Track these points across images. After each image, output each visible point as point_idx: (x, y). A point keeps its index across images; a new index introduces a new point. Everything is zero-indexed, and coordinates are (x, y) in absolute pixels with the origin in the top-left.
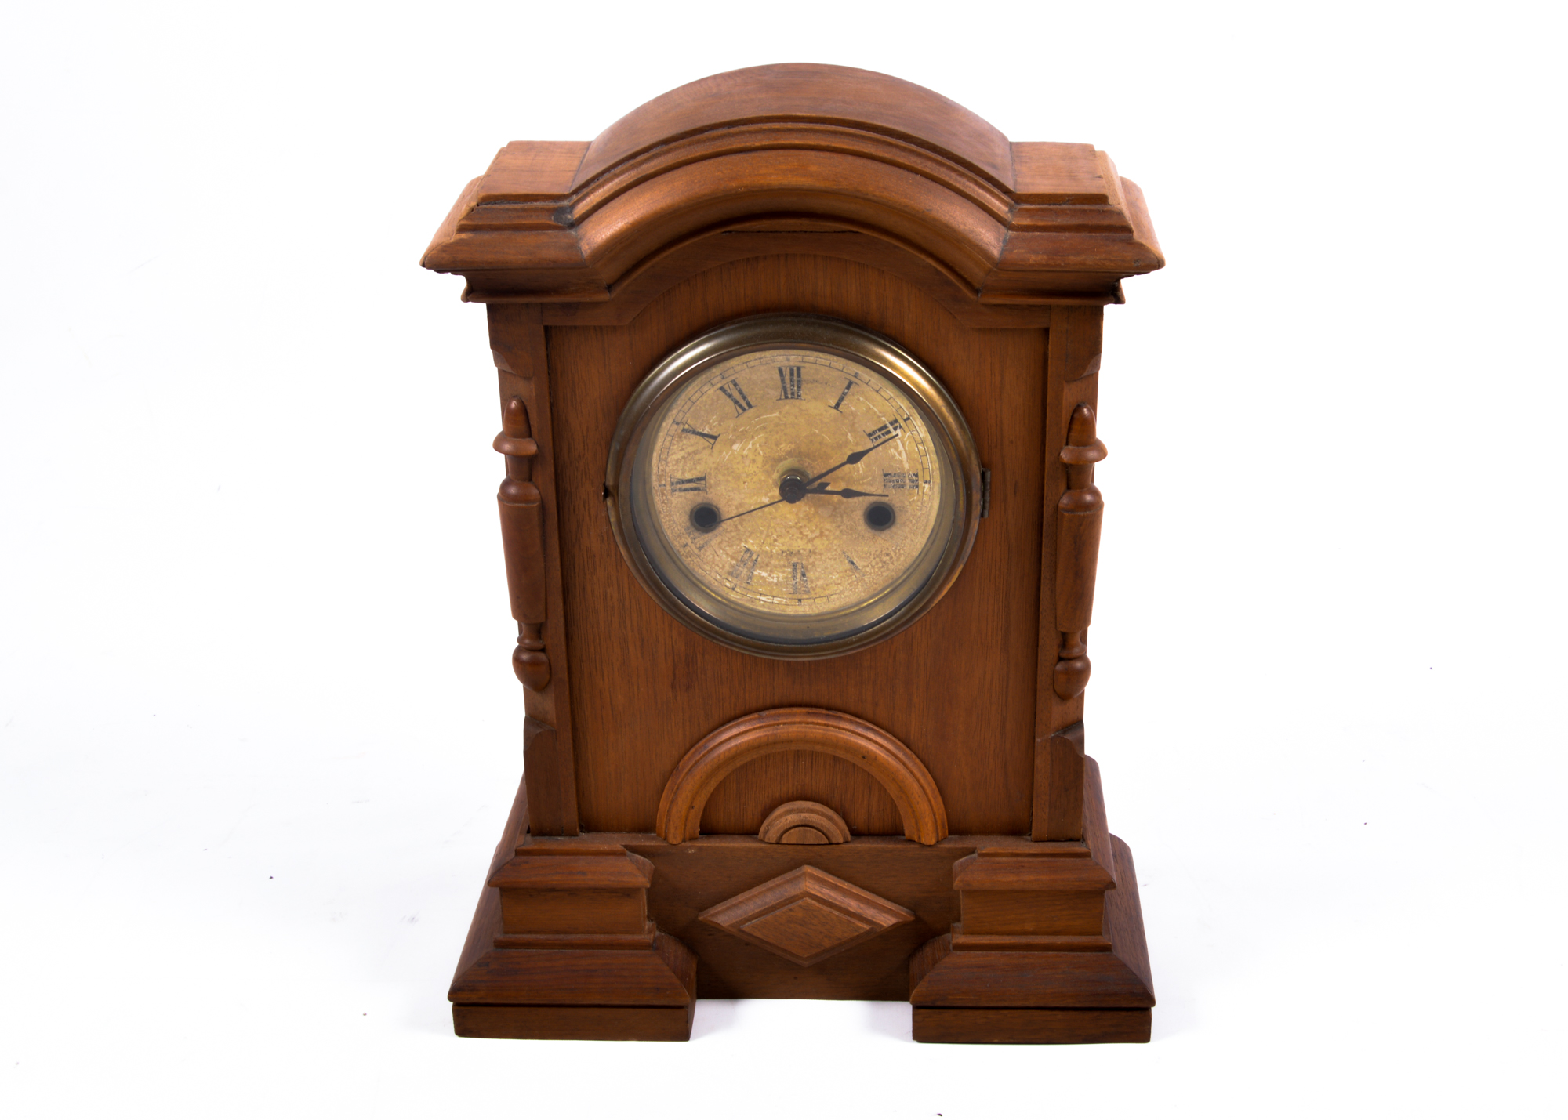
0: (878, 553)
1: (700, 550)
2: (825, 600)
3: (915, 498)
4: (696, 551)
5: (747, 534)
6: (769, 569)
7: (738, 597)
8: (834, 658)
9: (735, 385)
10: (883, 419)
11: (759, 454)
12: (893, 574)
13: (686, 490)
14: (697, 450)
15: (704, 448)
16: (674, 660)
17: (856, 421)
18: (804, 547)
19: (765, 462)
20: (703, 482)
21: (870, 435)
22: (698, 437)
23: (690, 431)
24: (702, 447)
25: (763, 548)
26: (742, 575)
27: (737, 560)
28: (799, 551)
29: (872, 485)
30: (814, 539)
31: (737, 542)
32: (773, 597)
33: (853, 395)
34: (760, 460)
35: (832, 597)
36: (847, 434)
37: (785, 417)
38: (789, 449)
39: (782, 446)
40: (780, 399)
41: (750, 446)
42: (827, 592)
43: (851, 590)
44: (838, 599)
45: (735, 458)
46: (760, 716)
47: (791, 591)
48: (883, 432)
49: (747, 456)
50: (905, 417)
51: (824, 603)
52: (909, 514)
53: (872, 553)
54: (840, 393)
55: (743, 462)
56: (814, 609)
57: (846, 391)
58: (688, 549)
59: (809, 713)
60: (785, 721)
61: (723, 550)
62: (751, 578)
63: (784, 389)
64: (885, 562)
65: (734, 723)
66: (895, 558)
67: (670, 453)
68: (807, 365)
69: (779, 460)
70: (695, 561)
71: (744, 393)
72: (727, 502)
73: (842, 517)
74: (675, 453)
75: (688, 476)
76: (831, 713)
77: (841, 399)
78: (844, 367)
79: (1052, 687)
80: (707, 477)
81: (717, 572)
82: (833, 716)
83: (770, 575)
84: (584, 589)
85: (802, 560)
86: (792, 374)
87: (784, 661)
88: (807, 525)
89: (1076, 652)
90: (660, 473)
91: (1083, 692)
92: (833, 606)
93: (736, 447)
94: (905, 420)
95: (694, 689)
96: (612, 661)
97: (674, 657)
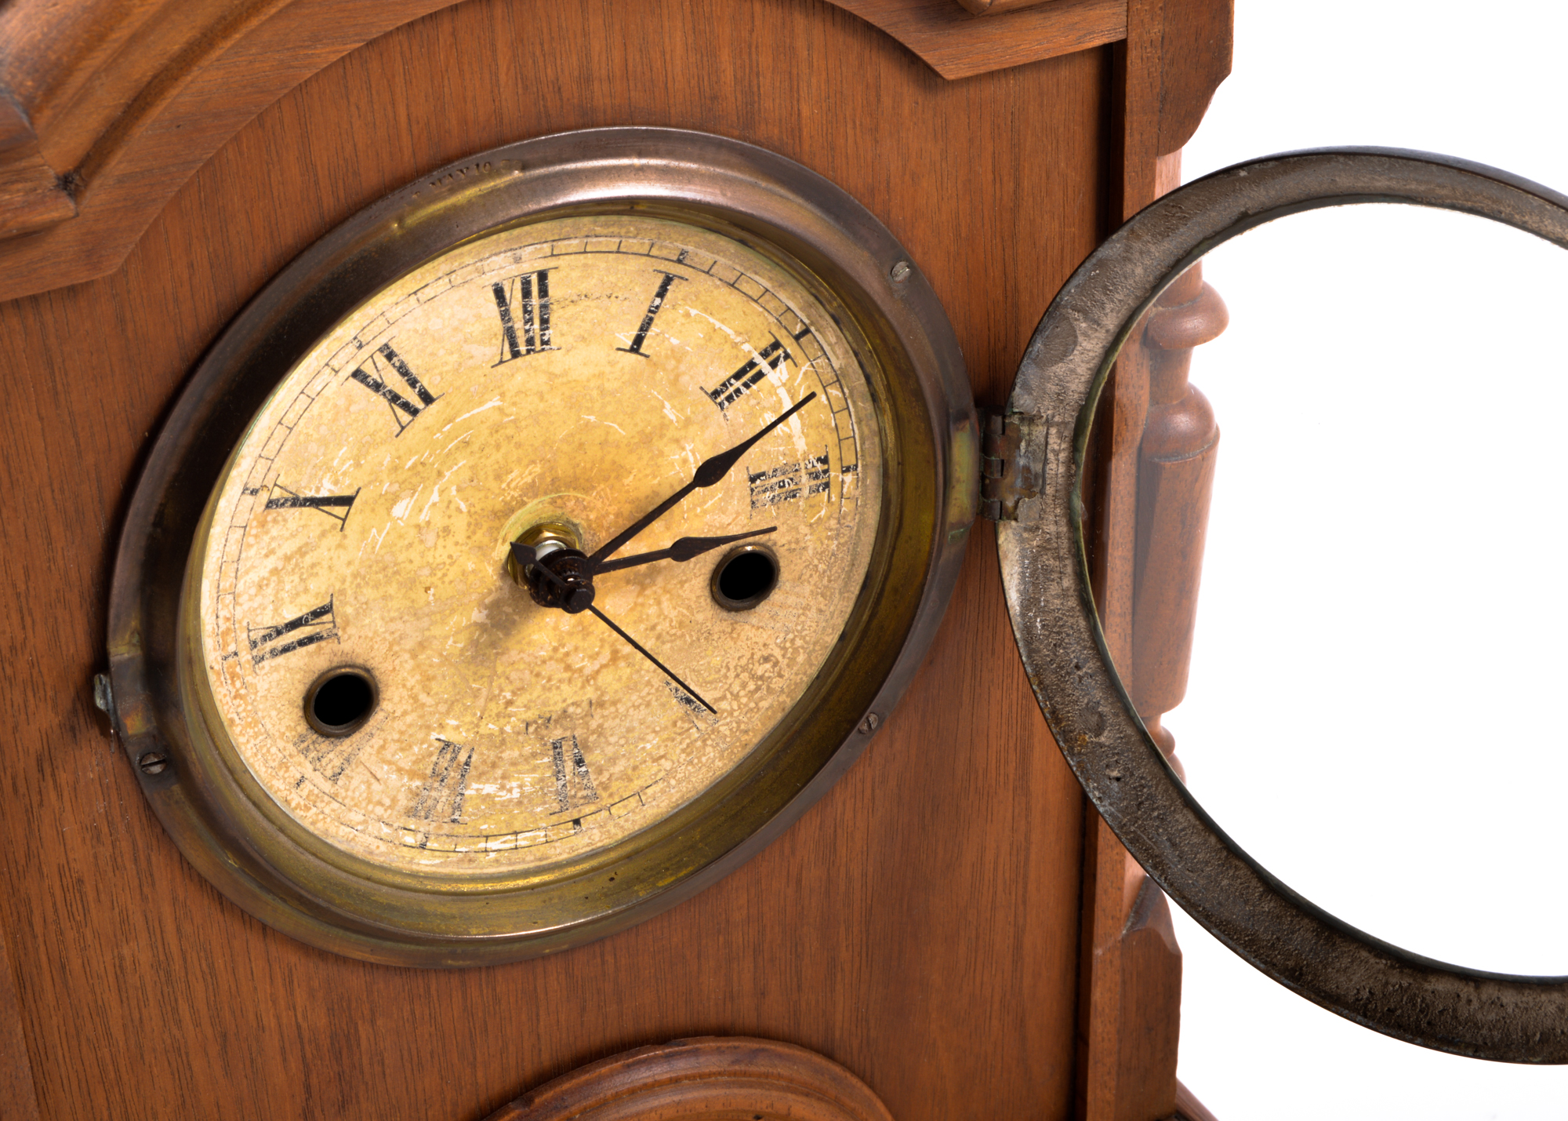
0: (743, 662)
1: (335, 782)
2: (633, 802)
3: (823, 513)
4: (327, 786)
5: (443, 708)
6: (499, 772)
7: (437, 861)
9: (390, 356)
10: (746, 347)
11: (459, 510)
12: (783, 698)
13: (286, 649)
14: (307, 544)
15: (323, 534)
16: (304, 1057)
17: (682, 368)
18: (575, 699)
19: (473, 527)
20: (327, 618)
21: (715, 394)
22: (306, 510)
23: (286, 500)
24: (318, 532)
25: (482, 730)
26: (439, 807)
27: (424, 777)
28: (565, 711)
29: (723, 511)
30: (598, 672)
31: (420, 735)
32: (516, 833)
33: (674, 307)
34: (460, 524)
35: (650, 791)
36: (663, 407)
37: (514, 404)
38: (529, 479)
39: (510, 477)
40: (501, 362)
41: (435, 497)
42: (637, 784)
43: (691, 763)
44: (663, 791)
45: (401, 537)
47: (556, 807)
48: (745, 379)
49: (428, 523)
50: (798, 329)
51: (633, 811)
52: (810, 552)
53: (731, 667)
54: (642, 312)
55: (421, 541)
56: (613, 831)
57: (658, 301)
58: (307, 787)
61: (389, 763)
62: (459, 808)
63: (510, 334)
64: (761, 678)
66: (784, 662)
67: (242, 570)
68: (561, 262)
69: (508, 511)
70: (327, 811)
71: (413, 370)
72: (390, 649)
73: (659, 603)
74: (253, 567)
75: (291, 615)
77: (646, 326)
78: (652, 246)
80: (336, 603)
81: (380, 820)
82: (679, 1052)
83: (503, 787)
85: (574, 729)
86: (526, 293)
88: (581, 644)
90: (223, 627)
92: (655, 811)
93: (400, 509)
94: (797, 338)
95: (358, 1102)
96: (152, 1108)
97: (303, 1049)
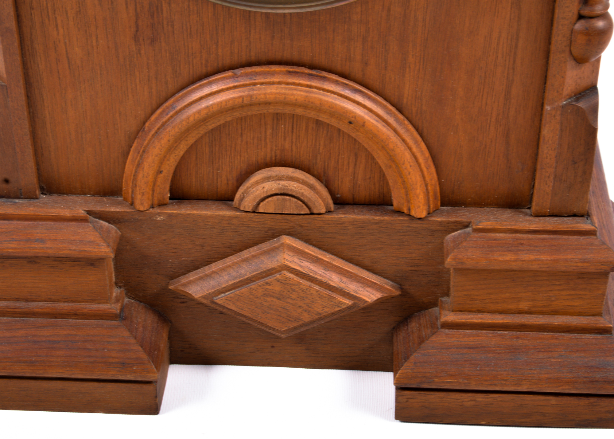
8: (319, 11)
16: (136, 10)
46: (235, 74)
59: (289, 72)
60: (263, 81)
65: (205, 81)
76: (314, 72)
79: (568, 48)
82: (317, 76)
87: (262, 13)
89: (598, 9)
91: (600, 57)
95: (160, 42)
96: (66, 8)
97: (136, 5)
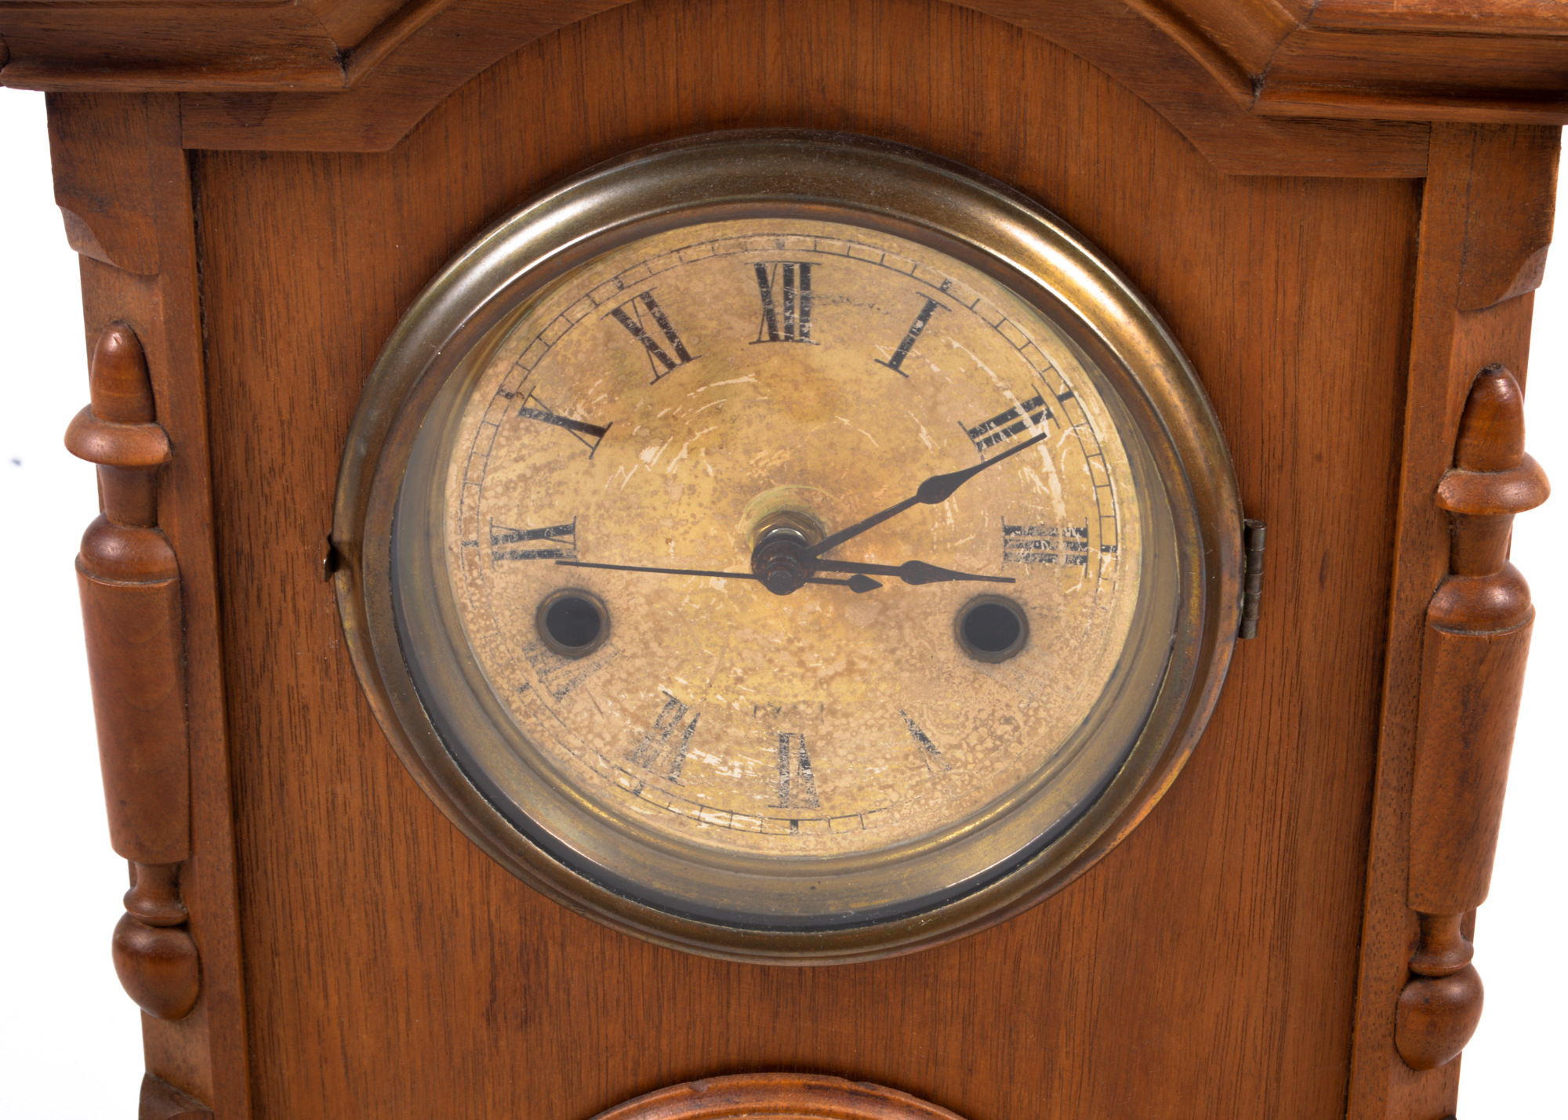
0: (984, 716)
1: (559, 700)
2: (854, 823)
3: (1079, 587)
4: (550, 701)
5: (673, 663)
6: (723, 747)
7: (648, 812)
8: (873, 963)
9: (651, 305)
10: (1008, 394)
11: (705, 472)
12: (1019, 765)
13: (526, 556)
14: (556, 461)
15: (572, 457)
16: (493, 956)
17: (941, 397)
18: (807, 697)
19: (718, 494)
20: (568, 538)
21: (974, 433)
22: (559, 429)
23: (540, 413)
24: (568, 452)
25: (710, 698)
26: (659, 760)
27: (647, 725)
28: (795, 707)
29: (974, 554)
30: (832, 678)
31: (648, 683)
32: (732, 813)
33: (936, 334)
34: (706, 486)
35: (872, 817)
36: (918, 431)
37: (769, 385)
38: (778, 463)
39: (759, 455)
40: (759, 341)
41: (684, 453)
42: (861, 805)
43: (918, 802)
44: (885, 821)
45: (647, 481)
46: (696, 1091)
47: (776, 800)
48: (1005, 426)
49: (675, 477)
50: (1062, 390)
51: (853, 832)
52: (1063, 624)
53: (971, 717)
54: (904, 330)
55: (666, 493)
56: (829, 844)
57: (920, 324)
58: (530, 696)
59: (810, 1088)
60: (754, 1105)
61: (615, 700)
62: (679, 768)
63: (769, 315)
64: (1000, 738)
65: (633, 1105)
66: (1025, 729)
67: (491, 466)
68: (825, 259)
69: (754, 489)
70: (547, 724)
71: (673, 325)
72: (626, 587)
73: (900, 628)
74: (502, 467)
75: (533, 523)
76: (860, 1087)
77: (907, 345)
78: (915, 267)
79: (1390, 1041)
80: (578, 527)
81: (598, 752)
82: (867, 1096)
83: (724, 763)
84: (282, 785)
85: (802, 727)
86: (788, 281)
87: (754, 966)
88: (817, 644)
89: (1450, 961)
90: (466, 514)
91: (1460, 1056)
92: (875, 838)
93: (649, 454)
94: (1061, 399)
95: (541, 1024)
96: (346, 953)
97: (492, 948)
